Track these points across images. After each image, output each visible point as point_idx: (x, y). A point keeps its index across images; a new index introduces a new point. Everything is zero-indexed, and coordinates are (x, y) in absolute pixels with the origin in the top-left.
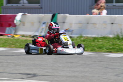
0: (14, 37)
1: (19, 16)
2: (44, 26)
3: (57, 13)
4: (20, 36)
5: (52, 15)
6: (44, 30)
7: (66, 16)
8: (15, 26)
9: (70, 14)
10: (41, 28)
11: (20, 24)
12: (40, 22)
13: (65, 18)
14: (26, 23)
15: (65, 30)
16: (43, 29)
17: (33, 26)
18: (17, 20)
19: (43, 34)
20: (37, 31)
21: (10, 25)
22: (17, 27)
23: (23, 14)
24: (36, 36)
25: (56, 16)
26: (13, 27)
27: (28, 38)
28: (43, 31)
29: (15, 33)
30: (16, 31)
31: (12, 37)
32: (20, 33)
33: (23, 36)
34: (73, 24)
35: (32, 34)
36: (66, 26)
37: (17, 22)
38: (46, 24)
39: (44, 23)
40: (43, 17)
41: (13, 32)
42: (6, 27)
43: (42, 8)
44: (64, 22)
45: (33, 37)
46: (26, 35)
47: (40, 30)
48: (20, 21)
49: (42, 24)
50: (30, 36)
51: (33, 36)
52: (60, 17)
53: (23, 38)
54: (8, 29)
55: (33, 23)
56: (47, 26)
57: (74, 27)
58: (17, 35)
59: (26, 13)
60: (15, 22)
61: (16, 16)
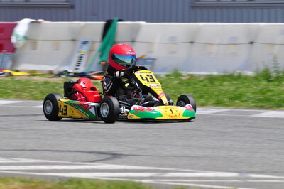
0: (10, 75)
1: (23, 27)
2: (84, 50)
3: (117, 19)
4: (27, 74)
5: (102, 23)
6: (84, 59)
7: (139, 25)
8: (13, 49)
9: (147, 22)
10: (78, 55)
11: (24, 46)
12: (73, 40)
13: (136, 30)
14: (40, 43)
16: (81, 56)
17: (57, 50)
18: (17, 36)
19: (81, 70)
20: (68, 62)
22: (17, 52)
23: (33, 22)
24: (66, 73)
25: (113, 25)
26: (8, 51)
28: (83, 63)
29: (13, 66)
30: (15, 61)
31: (7, 77)
32: (26, 66)
33: (33, 73)
34: (156, 47)
35: (56, 68)
37: (17, 40)
38: (89, 45)
39: (85, 43)
40: (83, 27)
41: (9, 64)
43: (72, 7)
44: (133, 41)
45: (59, 75)
46: (41, 71)
47: (75, 60)
48: (26, 38)
49: (79, 43)
50: (51, 73)
51: (56, 72)
52: (123, 27)
53: (35, 78)
55: (56, 43)
56: (91, 50)
57: (158, 52)
58: (17, 71)
59: (40, 19)
60: (13, 39)
61: (15, 25)
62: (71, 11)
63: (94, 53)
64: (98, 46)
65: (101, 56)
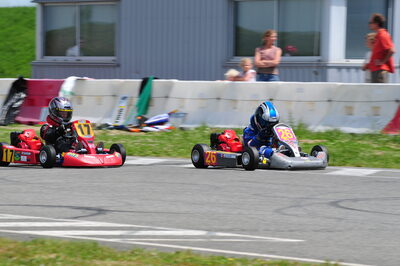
1: (69, 84)
2: (124, 105)
5: (141, 80)
6: (124, 112)
7: (172, 83)
9: (179, 80)
10: (118, 109)
12: (114, 96)
13: (170, 87)
14: (84, 98)
15: (169, 114)
16: (121, 110)
17: (100, 104)
18: (65, 92)
19: (121, 123)
20: (109, 115)
23: (78, 79)
24: (107, 125)
25: (149, 84)
28: (122, 116)
34: (187, 101)
35: (98, 121)
36: (172, 106)
38: (128, 100)
39: (124, 98)
40: (122, 84)
42: (42, 106)
43: (118, 66)
44: (167, 97)
45: (100, 128)
47: (116, 114)
48: (72, 94)
49: (119, 99)
50: (94, 125)
51: (99, 125)
52: (157, 85)
55: (99, 98)
56: (130, 105)
57: (190, 108)
59: (85, 76)
61: (62, 82)
63: (132, 108)
64: (136, 101)
65: (138, 111)
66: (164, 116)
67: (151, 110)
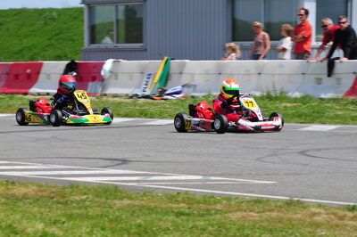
1: (108, 65)
7: (185, 63)
8: (102, 80)
11: (110, 77)
12: (142, 73)
13: (183, 66)
14: (120, 75)
15: (183, 86)
17: (131, 79)
18: (105, 71)
19: (147, 93)
20: (138, 87)
21: (94, 79)
22: (105, 82)
23: (115, 61)
24: (137, 95)
26: (99, 81)
27: (123, 100)
30: (104, 88)
32: (110, 91)
33: (115, 96)
34: (196, 76)
35: (130, 91)
36: (185, 79)
37: (105, 73)
40: (148, 64)
42: (88, 81)
43: (146, 50)
44: (181, 73)
45: (131, 97)
46: (120, 94)
48: (111, 72)
50: (127, 95)
51: (130, 95)
53: (115, 99)
54: (90, 84)
55: (131, 75)
57: (198, 81)
59: (120, 59)
60: (102, 73)
61: (103, 64)
62: (145, 53)
66: (179, 88)
67: (170, 83)
